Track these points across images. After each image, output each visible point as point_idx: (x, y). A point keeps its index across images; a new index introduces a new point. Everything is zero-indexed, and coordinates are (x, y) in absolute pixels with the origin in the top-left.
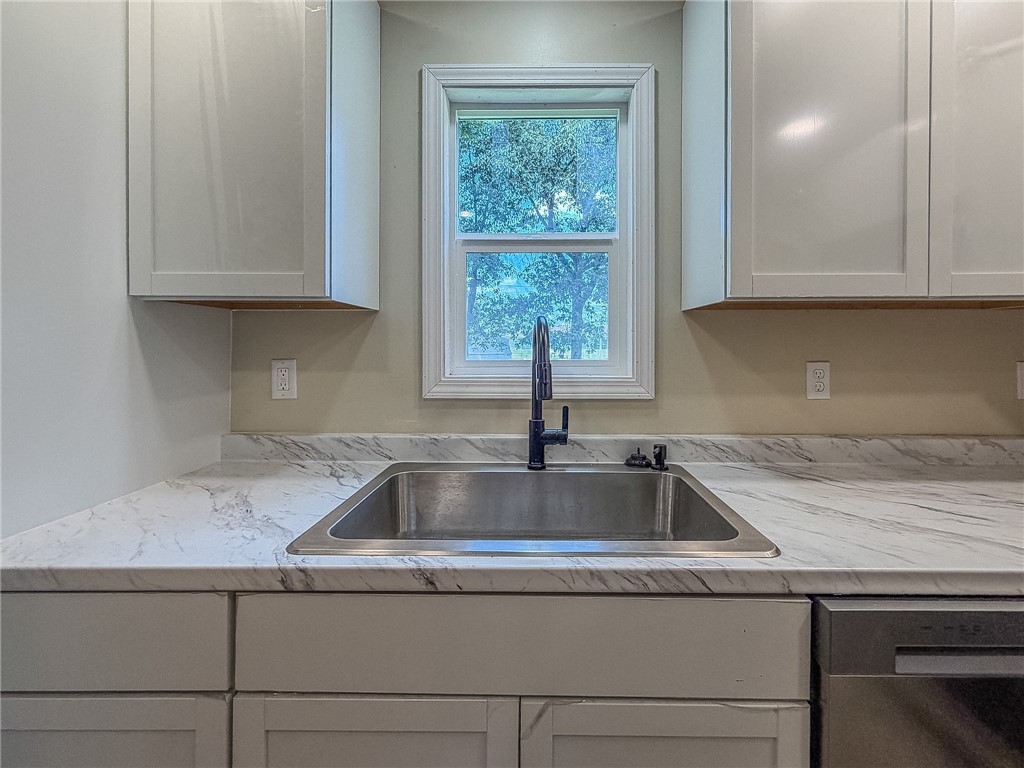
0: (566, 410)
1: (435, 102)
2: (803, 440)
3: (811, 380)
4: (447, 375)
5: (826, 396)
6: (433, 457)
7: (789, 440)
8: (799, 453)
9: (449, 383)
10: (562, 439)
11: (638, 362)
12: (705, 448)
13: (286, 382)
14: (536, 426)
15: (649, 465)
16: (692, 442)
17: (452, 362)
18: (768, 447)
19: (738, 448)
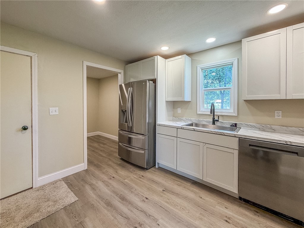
0: (219, 116)
1: (199, 71)
2: (272, 126)
3: (276, 114)
4: (201, 110)
5: (281, 117)
6: (198, 122)
7: (269, 126)
8: (271, 128)
9: (201, 112)
10: (218, 121)
11: (234, 109)
12: (248, 125)
13: (179, 111)
14: (214, 118)
15: (234, 126)
16: (245, 124)
17: (202, 109)
18: (263, 127)
19: (255, 126)
